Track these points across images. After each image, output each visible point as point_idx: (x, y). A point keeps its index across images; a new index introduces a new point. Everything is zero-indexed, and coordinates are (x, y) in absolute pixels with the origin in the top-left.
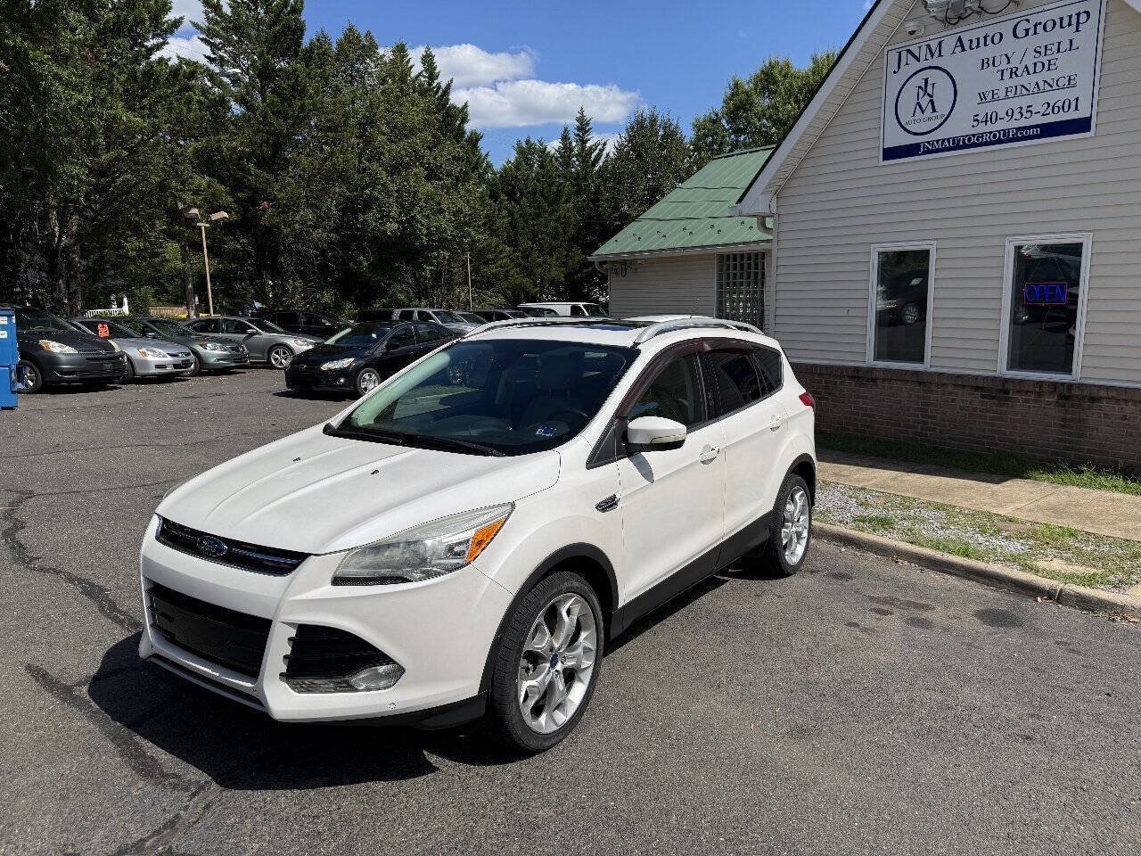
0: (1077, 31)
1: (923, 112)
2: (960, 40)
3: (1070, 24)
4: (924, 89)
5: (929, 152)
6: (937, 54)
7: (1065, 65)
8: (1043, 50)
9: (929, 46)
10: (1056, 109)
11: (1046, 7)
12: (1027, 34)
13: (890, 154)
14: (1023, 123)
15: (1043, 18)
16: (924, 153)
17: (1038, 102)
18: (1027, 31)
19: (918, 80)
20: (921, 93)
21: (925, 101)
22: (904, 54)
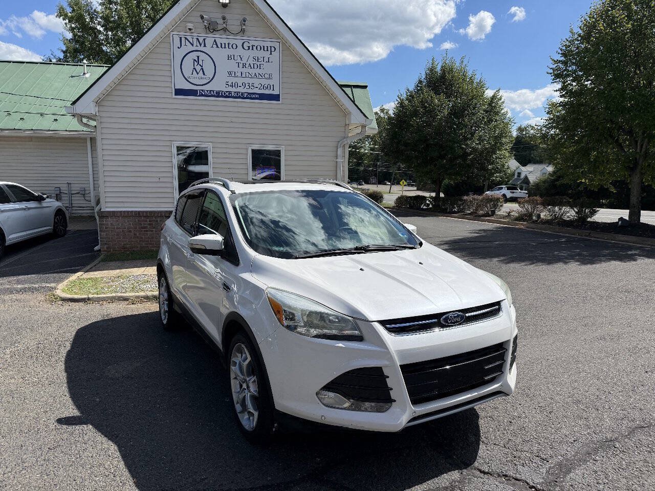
0: (271, 54)
1: (198, 74)
2: (215, 41)
3: (267, 50)
4: (197, 61)
5: (202, 95)
6: (203, 45)
7: (267, 69)
8: (257, 58)
9: (198, 39)
10: (265, 88)
11: (257, 39)
12: (249, 49)
13: (179, 92)
14: (250, 91)
15: (256, 43)
16: (200, 96)
17: (257, 82)
18: (249, 47)
19: (194, 56)
20: (196, 64)
21: (198, 68)
22: (183, 39)
